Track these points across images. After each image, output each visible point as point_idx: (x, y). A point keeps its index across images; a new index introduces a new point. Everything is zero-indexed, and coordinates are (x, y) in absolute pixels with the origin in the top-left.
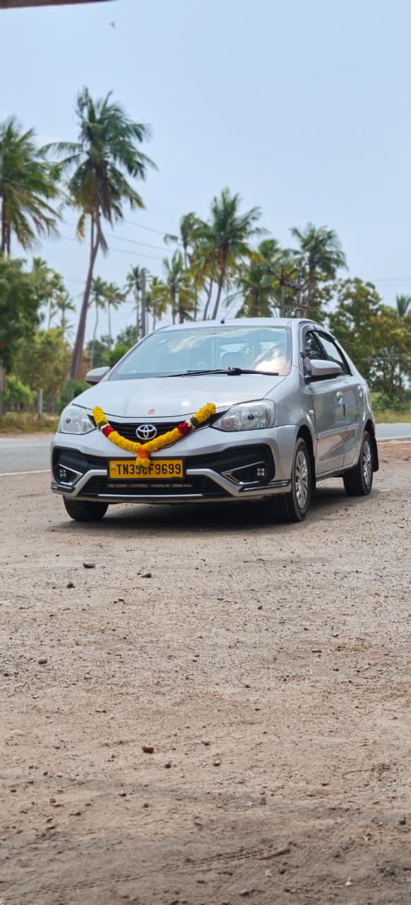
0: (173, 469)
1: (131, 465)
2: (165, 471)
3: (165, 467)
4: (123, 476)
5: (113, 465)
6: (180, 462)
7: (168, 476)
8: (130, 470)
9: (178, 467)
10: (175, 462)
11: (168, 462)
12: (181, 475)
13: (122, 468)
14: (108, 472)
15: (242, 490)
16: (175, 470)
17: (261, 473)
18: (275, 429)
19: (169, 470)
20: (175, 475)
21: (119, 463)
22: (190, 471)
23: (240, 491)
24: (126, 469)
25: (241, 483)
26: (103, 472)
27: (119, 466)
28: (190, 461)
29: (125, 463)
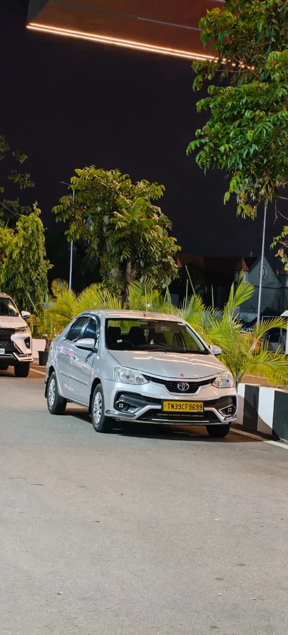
0: (198, 407)
5: (165, 403)
6: (202, 404)
7: (195, 411)
10: (199, 404)
11: (196, 404)
14: (162, 407)
16: (199, 408)
19: (196, 408)
20: (199, 410)
21: (169, 402)
22: (206, 409)
24: (173, 406)
26: (159, 407)
28: (207, 403)
29: (173, 403)
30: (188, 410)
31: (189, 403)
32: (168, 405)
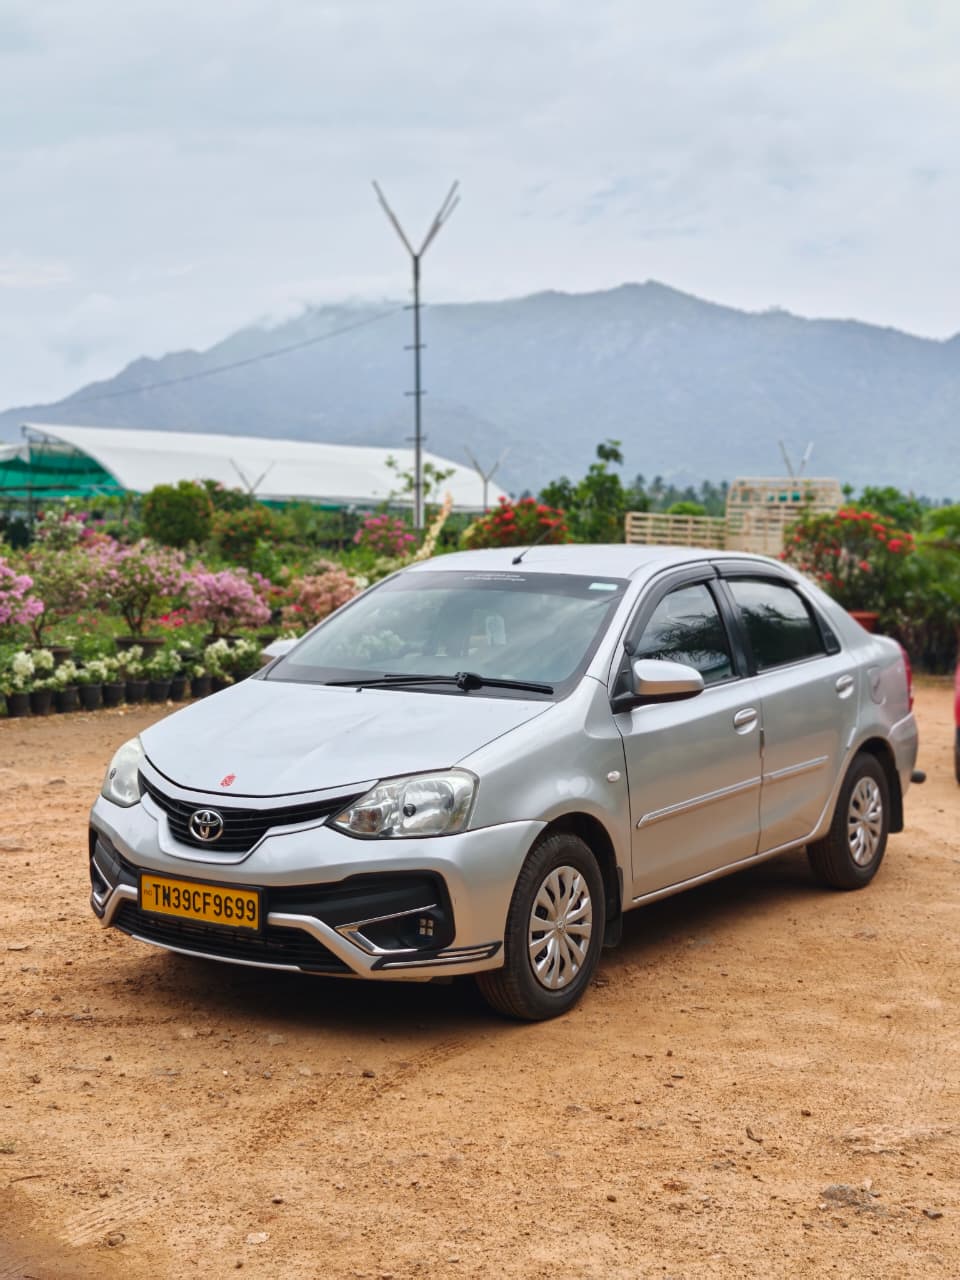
0: (242, 909)
1: (174, 890)
2: (229, 912)
3: (229, 904)
4: (161, 909)
5: (148, 882)
8: (173, 901)
9: (251, 906)
10: (246, 897)
12: (254, 925)
13: (160, 891)
15: (377, 966)
17: (426, 930)
18: (466, 834)
21: (157, 881)
23: (375, 967)
24: (167, 897)
25: (378, 950)
27: (157, 886)
30: (210, 917)
31: (214, 891)
32: (154, 889)
